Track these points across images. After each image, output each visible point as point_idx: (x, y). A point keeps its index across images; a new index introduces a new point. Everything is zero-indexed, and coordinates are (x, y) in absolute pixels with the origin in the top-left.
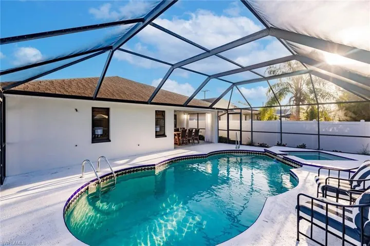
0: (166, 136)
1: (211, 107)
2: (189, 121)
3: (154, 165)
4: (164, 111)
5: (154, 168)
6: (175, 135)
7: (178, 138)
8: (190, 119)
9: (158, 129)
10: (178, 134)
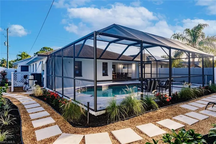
0: (108, 76)
1: (133, 60)
2: (123, 69)
3: (102, 86)
4: (107, 63)
5: (102, 87)
6: (113, 76)
7: (115, 77)
8: (124, 68)
9: (104, 72)
10: (115, 76)
